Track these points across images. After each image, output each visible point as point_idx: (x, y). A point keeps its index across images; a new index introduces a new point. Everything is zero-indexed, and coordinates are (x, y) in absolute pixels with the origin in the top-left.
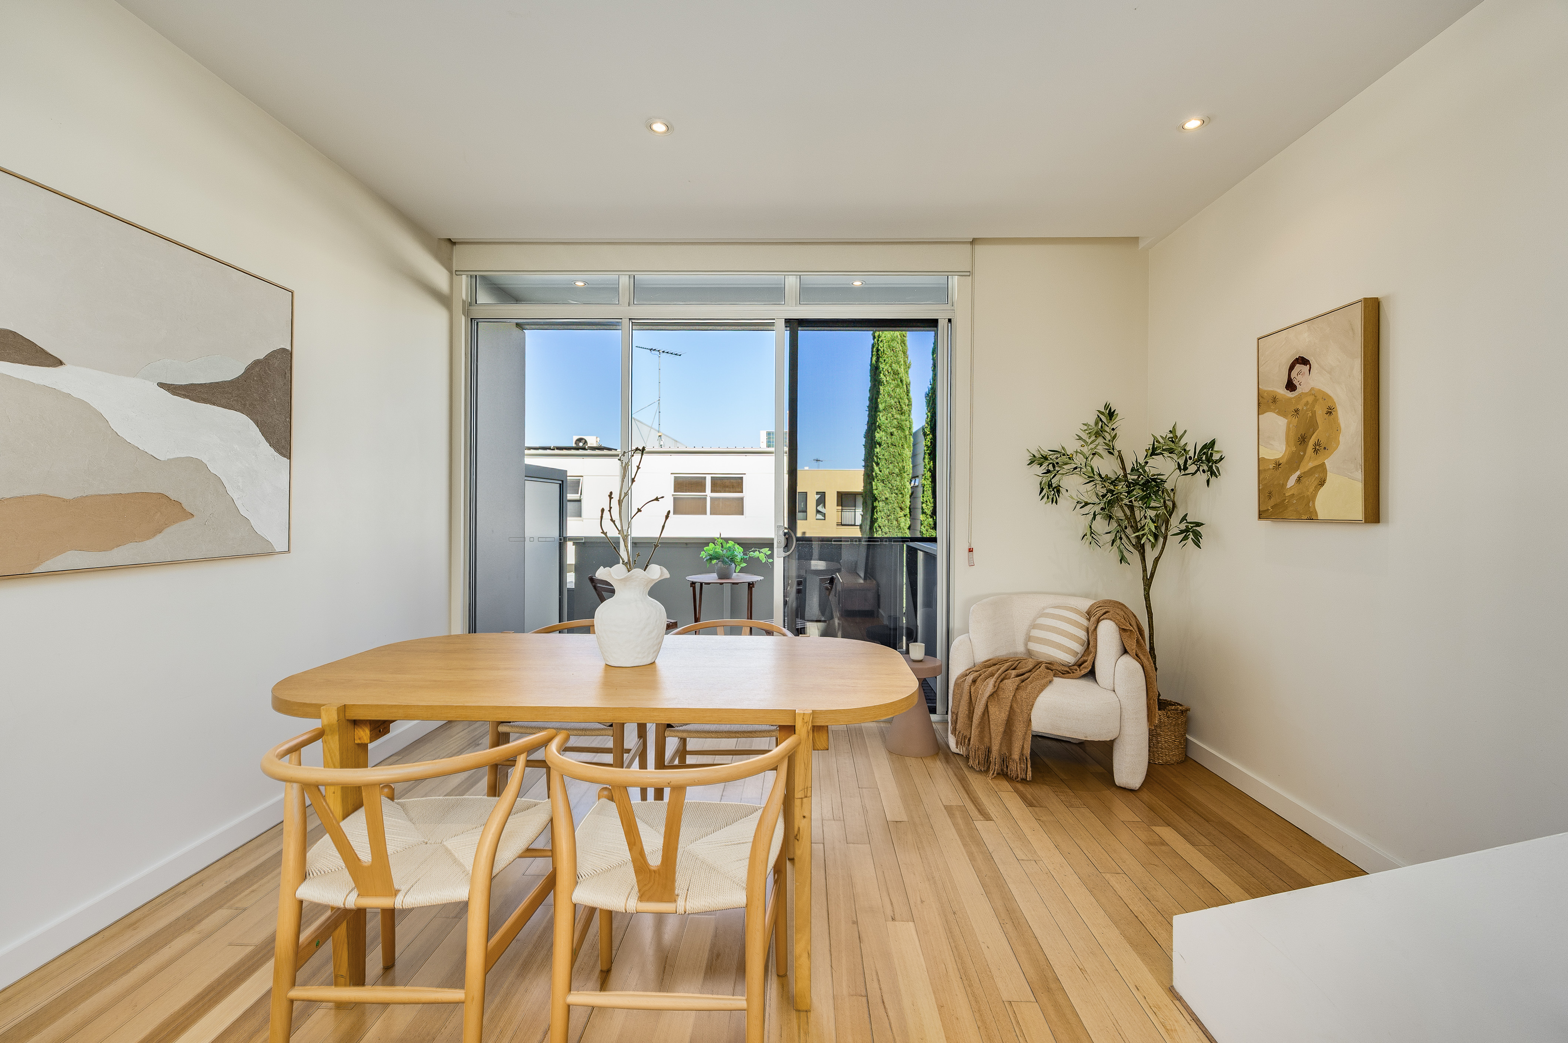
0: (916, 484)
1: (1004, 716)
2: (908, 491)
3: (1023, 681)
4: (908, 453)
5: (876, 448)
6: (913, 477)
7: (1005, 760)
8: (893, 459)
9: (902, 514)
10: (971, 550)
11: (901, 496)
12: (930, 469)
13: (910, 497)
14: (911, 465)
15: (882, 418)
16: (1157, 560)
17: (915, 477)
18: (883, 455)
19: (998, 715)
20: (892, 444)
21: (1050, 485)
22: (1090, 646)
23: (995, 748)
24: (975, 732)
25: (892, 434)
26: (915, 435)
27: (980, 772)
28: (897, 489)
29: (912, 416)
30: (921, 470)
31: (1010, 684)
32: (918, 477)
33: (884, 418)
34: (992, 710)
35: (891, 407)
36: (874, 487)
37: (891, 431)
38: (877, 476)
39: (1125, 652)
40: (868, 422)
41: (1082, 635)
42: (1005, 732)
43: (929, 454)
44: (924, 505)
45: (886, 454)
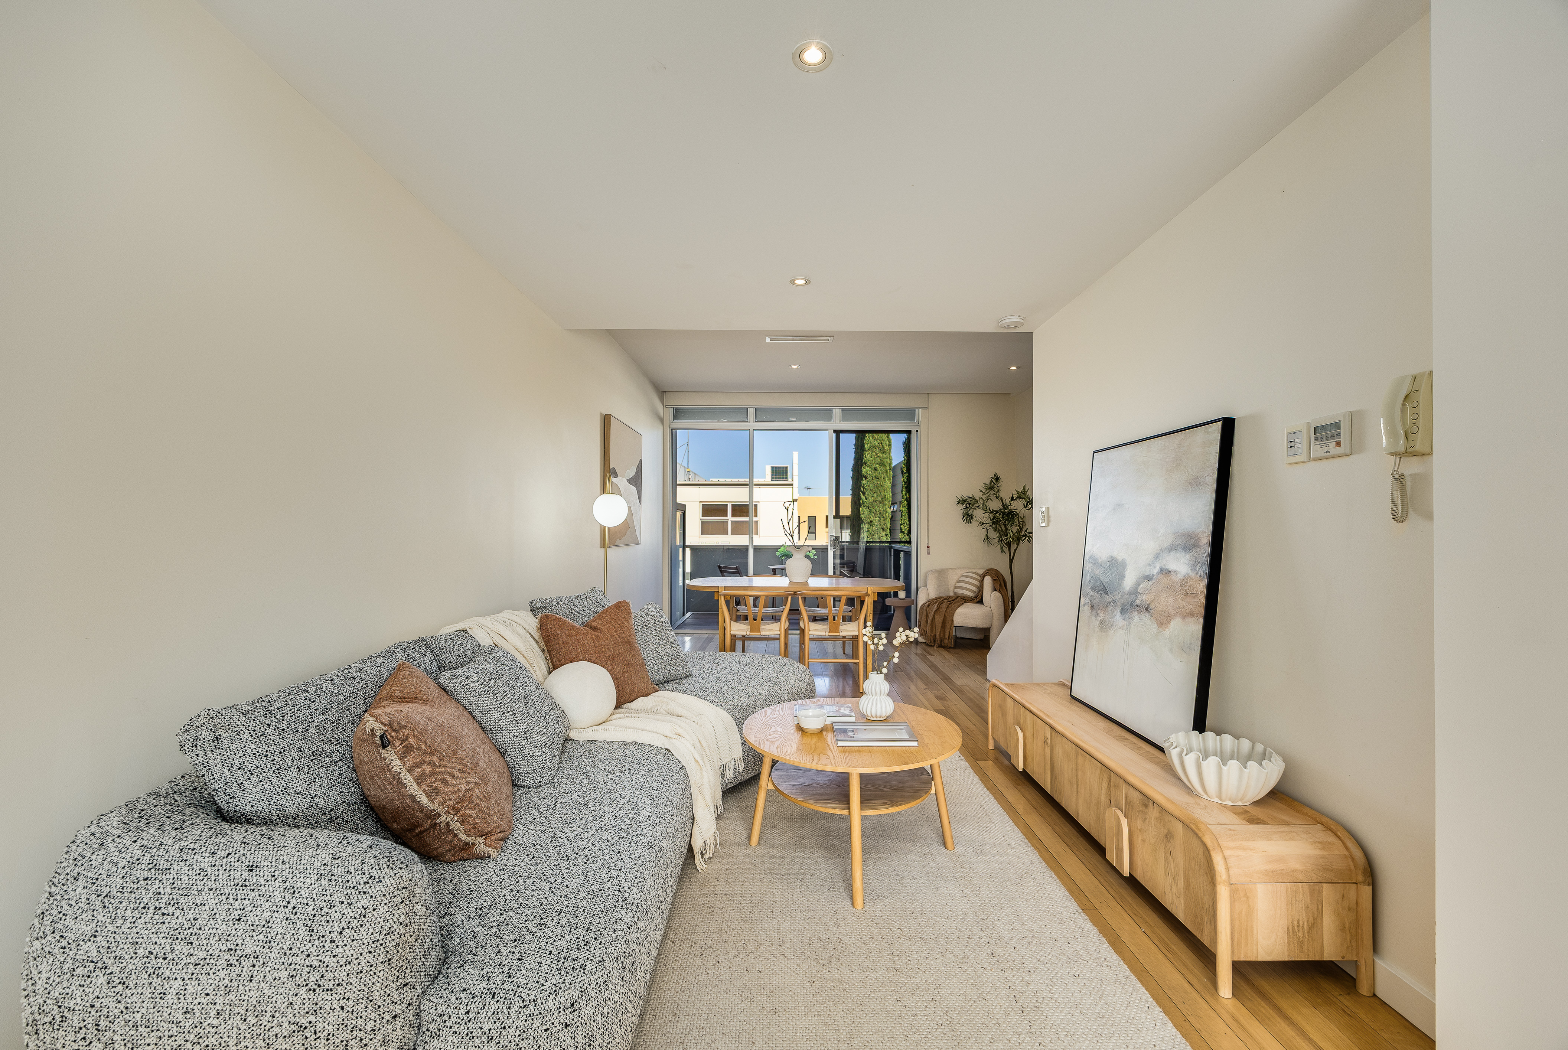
0: (895, 509)
1: (942, 619)
2: (888, 515)
3: (950, 604)
4: (889, 484)
5: (863, 480)
6: (892, 504)
7: (942, 641)
8: (877, 489)
9: (884, 534)
10: (928, 547)
11: (883, 519)
12: (906, 499)
13: (891, 519)
14: (891, 494)
15: (867, 456)
16: (1015, 550)
17: (893, 504)
18: (869, 486)
19: (939, 620)
20: (876, 478)
21: (968, 514)
22: (981, 589)
23: (938, 636)
24: (929, 627)
25: (875, 469)
26: (894, 469)
27: (931, 646)
28: (880, 513)
29: (891, 455)
30: (899, 497)
31: (944, 605)
32: (896, 503)
33: (869, 456)
34: (936, 617)
35: (875, 447)
36: (861, 512)
37: (875, 466)
38: (863, 503)
39: (995, 590)
40: (855, 458)
41: (977, 583)
42: (942, 627)
43: (906, 488)
44: (902, 526)
45: (871, 485)
